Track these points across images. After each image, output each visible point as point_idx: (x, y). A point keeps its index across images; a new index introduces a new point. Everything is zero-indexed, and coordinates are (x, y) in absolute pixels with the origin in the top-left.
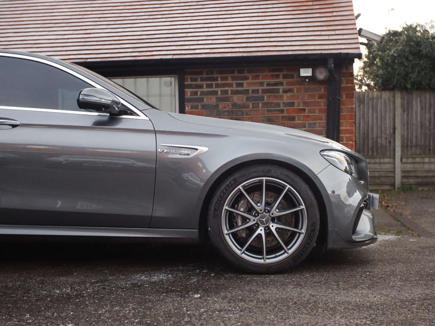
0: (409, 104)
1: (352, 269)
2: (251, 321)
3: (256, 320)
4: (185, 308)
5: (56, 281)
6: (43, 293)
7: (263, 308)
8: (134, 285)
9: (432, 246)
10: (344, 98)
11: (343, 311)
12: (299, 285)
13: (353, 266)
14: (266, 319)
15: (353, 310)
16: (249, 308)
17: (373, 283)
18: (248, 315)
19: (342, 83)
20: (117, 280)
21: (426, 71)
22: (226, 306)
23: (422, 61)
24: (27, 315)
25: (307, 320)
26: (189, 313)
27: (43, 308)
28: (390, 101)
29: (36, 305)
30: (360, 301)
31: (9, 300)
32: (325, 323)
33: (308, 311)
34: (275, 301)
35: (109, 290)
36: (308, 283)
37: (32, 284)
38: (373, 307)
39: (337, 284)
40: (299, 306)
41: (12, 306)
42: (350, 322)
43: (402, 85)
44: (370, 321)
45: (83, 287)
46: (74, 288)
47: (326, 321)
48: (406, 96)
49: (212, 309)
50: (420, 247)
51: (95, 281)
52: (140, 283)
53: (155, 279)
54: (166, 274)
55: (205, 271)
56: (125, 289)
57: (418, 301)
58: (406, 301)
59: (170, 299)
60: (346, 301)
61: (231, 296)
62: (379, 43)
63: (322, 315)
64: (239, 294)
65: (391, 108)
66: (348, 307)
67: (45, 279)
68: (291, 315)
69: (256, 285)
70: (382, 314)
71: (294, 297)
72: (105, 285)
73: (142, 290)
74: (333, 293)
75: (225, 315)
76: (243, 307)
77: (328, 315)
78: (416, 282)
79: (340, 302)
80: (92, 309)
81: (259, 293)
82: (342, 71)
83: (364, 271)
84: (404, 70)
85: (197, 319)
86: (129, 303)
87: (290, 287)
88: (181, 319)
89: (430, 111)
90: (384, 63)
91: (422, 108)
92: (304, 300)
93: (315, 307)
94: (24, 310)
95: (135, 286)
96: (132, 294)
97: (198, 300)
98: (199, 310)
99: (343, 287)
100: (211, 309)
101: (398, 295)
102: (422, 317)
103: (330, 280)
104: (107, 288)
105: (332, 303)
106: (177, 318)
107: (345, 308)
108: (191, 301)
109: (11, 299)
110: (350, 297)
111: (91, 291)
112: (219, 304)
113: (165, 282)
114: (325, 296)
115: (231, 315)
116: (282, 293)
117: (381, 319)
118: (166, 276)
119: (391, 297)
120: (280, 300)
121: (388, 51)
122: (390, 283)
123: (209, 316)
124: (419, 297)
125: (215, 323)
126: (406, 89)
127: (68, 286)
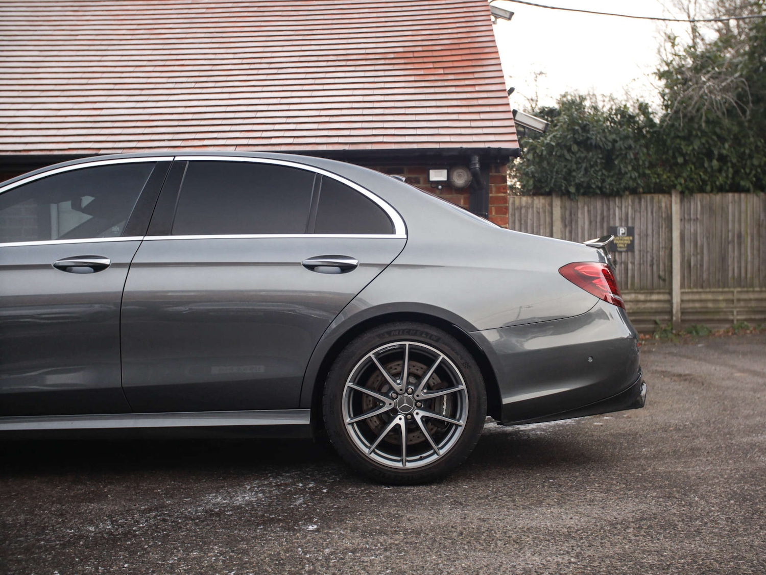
0: (573, 216)
1: (527, 474)
2: (405, 566)
3: (411, 564)
4: (300, 549)
5: (83, 510)
6: (68, 532)
7: (416, 543)
8: (210, 513)
9: (628, 432)
10: (493, 214)
11: (532, 543)
12: (456, 503)
13: (527, 469)
14: (426, 561)
15: (546, 541)
16: (396, 545)
17: (563, 496)
18: (397, 556)
19: (490, 192)
20: (180, 505)
21: (597, 169)
22: (361, 543)
23: (591, 154)
24: (55, 573)
25: (486, 560)
26: (308, 556)
27: (77, 558)
28: (545, 212)
29: (64, 554)
30: (552, 525)
31: (16, 549)
32: (513, 564)
33: (483, 545)
34: (431, 531)
35: (172, 522)
36: (471, 500)
37: (45, 518)
38: (573, 535)
39: (511, 499)
40: (467, 538)
41: (25, 557)
42: (548, 561)
43: (563, 188)
44: (575, 558)
45: (130, 519)
46: (116, 521)
47: (514, 561)
48: (568, 204)
49: (341, 548)
50: (611, 435)
51: (145, 509)
52: (218, 510)
53: (239, 500)
54: (254, 493)
55: (311, 485)
56: (198, 521)
57: (633, 522)
58: (617, 523)
59: (272, 534)
60: (532, 527)
61: (363, 526)
62: (542, 132)
63: (504, 552)
64: (374, 521)
65: (547, 223)
66: (538, 536)
67: (64, 507)
68: (460, 554)
69: (395, 506)
70: (589, 546)
71: (456, 523)
72: (165, 514)
73: (224, 521)
74: (511, 515)
75: (364, 558)
76: (386, 543)
77: (513, 550)
78: (622, 492)
79: (525, 529)
80: (156, 556)
81: (404, 518)
82: (491, 174)
83: (545, 476)
84: (566, 166)
85: (324, 567)
86: (212, 544)
87: (446, 507)
88: (300, 567)
89: (602, 227)
90: (536, 155)
91: (590, 222)
92: (473, 528)
93: (491, 539)
94: (47, 564)
95: (212, 514)
96: (211, 528)
97: (316, 535)
98: (322, 552)
99: (522, 505)
100: (339, 548)
101: (603, 513)
102: (646, 548)
103: (501, 494)
104: (168, 520)
105: (514, 531)
106: (293, 567)
107: (535, 538)
108: (306, 536)
109: (19, 545)
110: (536, 520)
111: (144, 525)
112: (349, 539)
113: (255, 506)
114: (500, 520)
115: (373, 557)
116: (437, 517)
117: (589, 553)
118: (255, 495)
119: (594, 518)
120: (438, 530)
121: (541, 138)
122: (586, 495)
123: (341, 560)
124: (634, 516)
125: (352, 571)
126: (568, 193)
127: (105, 518)
